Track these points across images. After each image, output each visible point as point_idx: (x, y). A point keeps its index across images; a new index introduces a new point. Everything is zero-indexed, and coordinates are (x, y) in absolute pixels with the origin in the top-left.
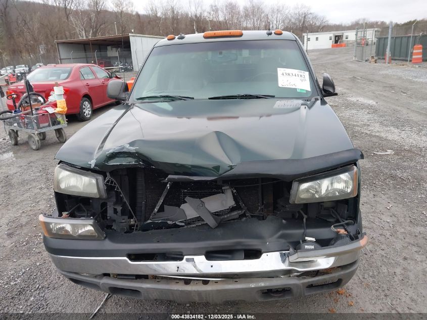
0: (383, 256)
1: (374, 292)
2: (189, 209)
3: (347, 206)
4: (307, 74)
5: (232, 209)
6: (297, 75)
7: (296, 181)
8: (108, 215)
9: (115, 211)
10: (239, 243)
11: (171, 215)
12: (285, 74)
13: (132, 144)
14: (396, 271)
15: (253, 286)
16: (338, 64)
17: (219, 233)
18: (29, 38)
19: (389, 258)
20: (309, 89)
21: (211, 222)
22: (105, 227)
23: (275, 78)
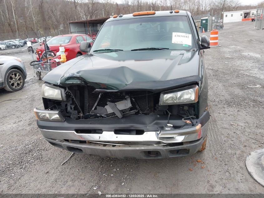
0: (231, 144)
1: (219, 162)
2: (109, 109)
3: (193, 108)
4: (190, 36)
5: (131, 109)
6: (184, 36)
7: (162, 93)
8: (68, 110)
9: (71, 108)
10: (132, 126)
11: (100, 111)
12: (176, 36)
13: (78, 73)
14: (236, 152)
15: (138, 149)
16: (243, 31)
17: (123, 121)
18: (54, 20)
19: (235, 145)
20: (191, 44)
21: (119, 115)
22: (66, 116)
23: (171, 38)
